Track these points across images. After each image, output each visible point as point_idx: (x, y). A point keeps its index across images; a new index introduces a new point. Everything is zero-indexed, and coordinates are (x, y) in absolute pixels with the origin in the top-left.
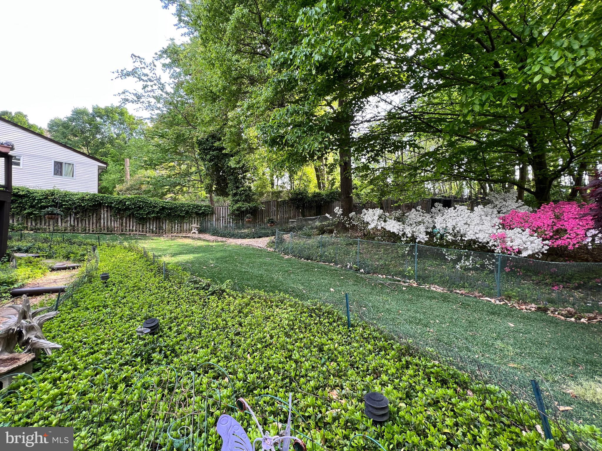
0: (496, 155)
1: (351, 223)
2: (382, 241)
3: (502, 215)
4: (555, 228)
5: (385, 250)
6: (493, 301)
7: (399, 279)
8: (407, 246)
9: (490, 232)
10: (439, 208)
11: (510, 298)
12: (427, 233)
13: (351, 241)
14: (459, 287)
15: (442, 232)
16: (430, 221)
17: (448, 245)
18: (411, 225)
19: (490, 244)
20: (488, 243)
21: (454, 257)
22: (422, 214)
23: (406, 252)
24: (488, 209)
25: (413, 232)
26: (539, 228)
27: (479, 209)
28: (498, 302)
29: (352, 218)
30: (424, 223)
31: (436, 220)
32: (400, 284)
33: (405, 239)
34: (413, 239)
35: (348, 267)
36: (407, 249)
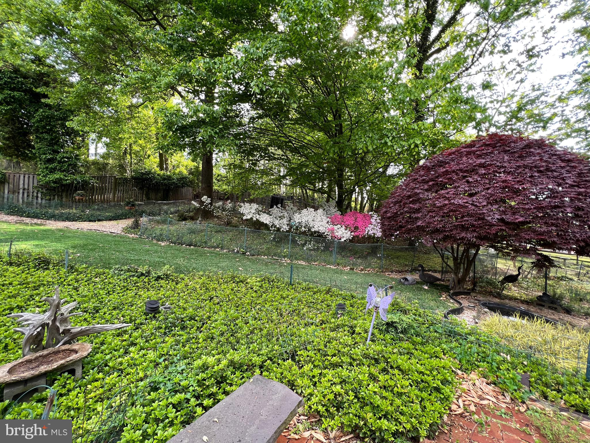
3: (329, 216)
4: (355, 226)
6: (331, 267)
7: (277, 258)
9: (326, 226)
11: (339, 264)
12: (288, 225)
15: (297, 225)
17: (300, 234)
19: (326, 234)
20: (324, 233)
21: (303, 242)
22: (281, 210)
26: (348, 225)
27: (320, 211)
28: (334, 267)
30: (284, 217)
33: (273, 229)
34: (279, 229)
35: (235, 251)
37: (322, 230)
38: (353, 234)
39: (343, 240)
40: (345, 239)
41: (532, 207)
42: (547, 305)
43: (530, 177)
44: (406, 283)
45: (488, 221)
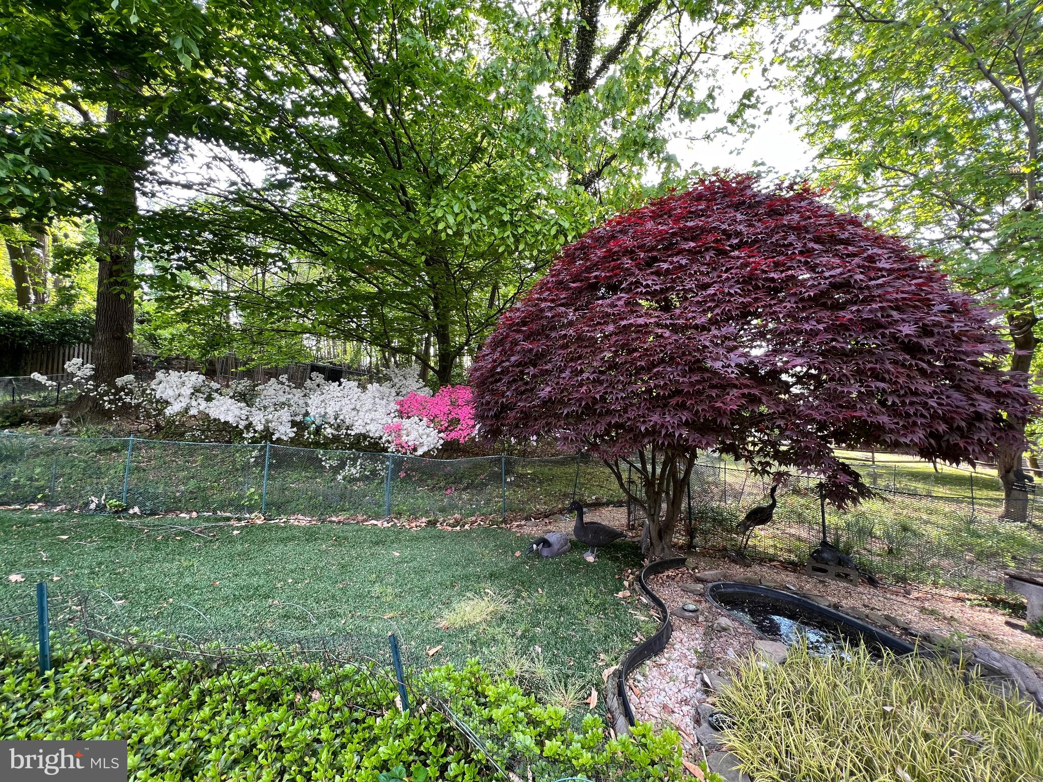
0: (400, 314)
1: (120, 399)
2: (202, 441)
3: (401, 398)
4: (450, 417)
5: (206, 458)
6: (379, 523)
7: (228, 514)
8: (254, 448)
9: (384, 422)
10: (317, 381)
11: (400, 514)
12: (294, 424)
13: (114, 442)
14: (335, 512)
15: (318, 422)
16: (301, 402)
17: (327, 444)
18: (265, 407)
19: (384, 439)
20: (381, 438)
21: (335, 463)
22: (288, 389)
23: (252, 460)
24: (385, 388)
25: (268, 421)
26: (436, 416)
27: (373, 388)
28: (386, 525)
29: (123, 389)
30: (289, 406)
31: (310, 402)
32: (229, 526)
33: (251, 435)
34: (267, 434)
35: (93, 506)
36: (254, 454)
37: (374, 430)
38: (442, 435)
39: (420, 452)
40: (425, 449)
41: (821, 327)
42: (833, 569)
43: (801, 253)
44: (545, 552)
45: (715, 373)
